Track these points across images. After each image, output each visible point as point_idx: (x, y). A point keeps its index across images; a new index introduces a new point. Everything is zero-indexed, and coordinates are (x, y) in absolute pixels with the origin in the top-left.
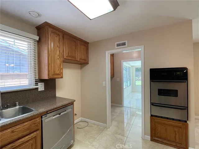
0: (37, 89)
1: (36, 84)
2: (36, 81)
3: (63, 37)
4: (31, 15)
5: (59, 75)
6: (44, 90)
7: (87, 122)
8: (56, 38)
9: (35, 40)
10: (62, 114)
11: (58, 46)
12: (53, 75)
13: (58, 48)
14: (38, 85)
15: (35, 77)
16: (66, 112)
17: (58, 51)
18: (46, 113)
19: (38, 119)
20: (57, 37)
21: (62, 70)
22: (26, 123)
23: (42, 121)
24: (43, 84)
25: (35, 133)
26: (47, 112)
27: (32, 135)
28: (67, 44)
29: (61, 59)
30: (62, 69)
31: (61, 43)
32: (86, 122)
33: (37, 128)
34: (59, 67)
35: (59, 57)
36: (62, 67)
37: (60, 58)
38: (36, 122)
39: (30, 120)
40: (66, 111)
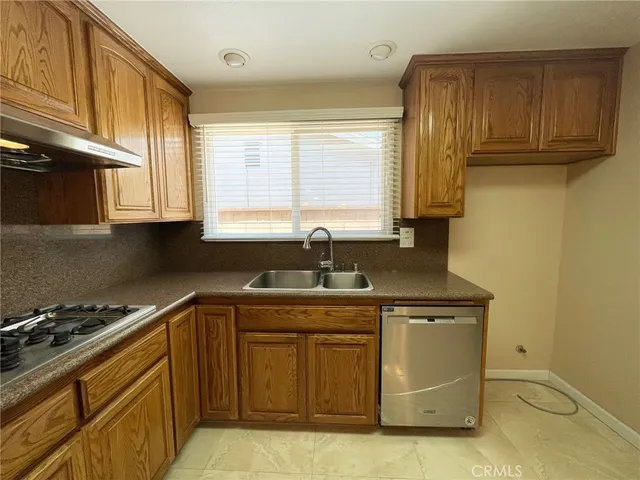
0: (397, 241)
1: (396, 230)
2: (395, 224)
3: (473, 78)
4: (376, 59)
5: (450, 206)
6: (412, 246)
7: (574, 402)
8: (444, 92)
9: (397, 120)
10: (437, 321)
11: (449, 116)
12: (431, 206)
13: (449, 124)
14: (398, 234)
15: (394, 214)
16: (453, 321)
17: (450, 132)
18: (393, 302)
19: (371, 308)
20: (450, 87)
21: (459, 192)
22: (348, 308)
23: (381, 317)
24: (411, 230)
25: (365, 337)
26: (394, 300)
27: (359, 336)
28: (486, 101)
29: (460, 155)
30: (463, 188)
31: (463, 103)
32: (566, 395)
33: (368, 327)
34: (452, 182)
35: (449, 152)
36: (459, 182)
37: (455, 151)
38: (367, 314)
39: (357, 305)
40: (453, 318)
